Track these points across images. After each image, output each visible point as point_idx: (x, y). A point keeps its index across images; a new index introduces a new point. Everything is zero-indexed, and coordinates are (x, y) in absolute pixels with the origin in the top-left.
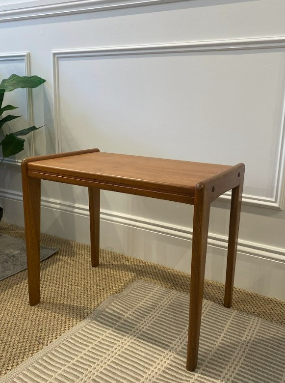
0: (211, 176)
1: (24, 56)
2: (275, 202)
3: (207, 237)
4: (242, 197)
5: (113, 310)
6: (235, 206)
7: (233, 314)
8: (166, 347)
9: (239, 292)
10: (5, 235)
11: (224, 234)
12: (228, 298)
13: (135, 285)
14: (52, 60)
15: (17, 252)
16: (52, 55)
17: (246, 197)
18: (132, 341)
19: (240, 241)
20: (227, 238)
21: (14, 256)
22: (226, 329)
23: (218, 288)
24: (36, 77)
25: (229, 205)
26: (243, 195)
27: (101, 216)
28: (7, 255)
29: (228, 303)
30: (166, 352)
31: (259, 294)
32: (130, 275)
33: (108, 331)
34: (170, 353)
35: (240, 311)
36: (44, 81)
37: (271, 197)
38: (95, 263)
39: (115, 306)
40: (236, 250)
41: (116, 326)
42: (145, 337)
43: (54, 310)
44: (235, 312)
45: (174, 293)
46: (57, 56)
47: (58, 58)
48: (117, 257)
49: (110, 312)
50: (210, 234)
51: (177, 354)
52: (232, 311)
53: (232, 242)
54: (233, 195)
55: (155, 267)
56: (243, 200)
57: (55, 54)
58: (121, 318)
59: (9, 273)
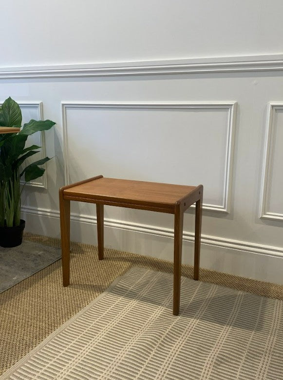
0: (184, 195)
1: (38, 104)
2: (224, 208)
3: (182, 234)
4: (202, 206)
5: (121, 286)
6: (198, 212)
7: (200, 284)
8: (159, 304)
9: (203, 270)
10: (26, 241)
11: (192, 231)
12: (196, 275)
13: (132, 270)
14: (61, 109)
15: (41, 253)
16: (61, 105)
17: (205, 206)
18: (137, 302)
19: (202, 235)
20: (194, 234)
21: (40, 255)
22: (195, 293)
23: (190, 269)
24: (48, 121)
25: (195, 211)
26: (203, 204)
27: (105, 223)
28: (34, 255)
29: (196, 277)
30: (160, 307)
31: (217, 271)
32: (127, 264)
33: (121, 298)
34: (162, 307)
35: (205, 282)
36: (55, 123)
37: (222, 205)
38: (101, 257)
39: (122, 283)
40: (200, 242)
41: (125, 295)
42: (144, 299)
43: (81, 288)
44: (201, 283)
45: (160, 274)
46: (65, 106)
47: (66, 107)
48: (116, 252)
49: (120, 286)
50: (184, 232)
51: (167, 307)
52: (199, 282)
53: (197, 237)
54: (196, 205)
55: (144, 258)
56: (203, 207)
57: (63, 105)
58: (127, 290)
59: (42, 267)
